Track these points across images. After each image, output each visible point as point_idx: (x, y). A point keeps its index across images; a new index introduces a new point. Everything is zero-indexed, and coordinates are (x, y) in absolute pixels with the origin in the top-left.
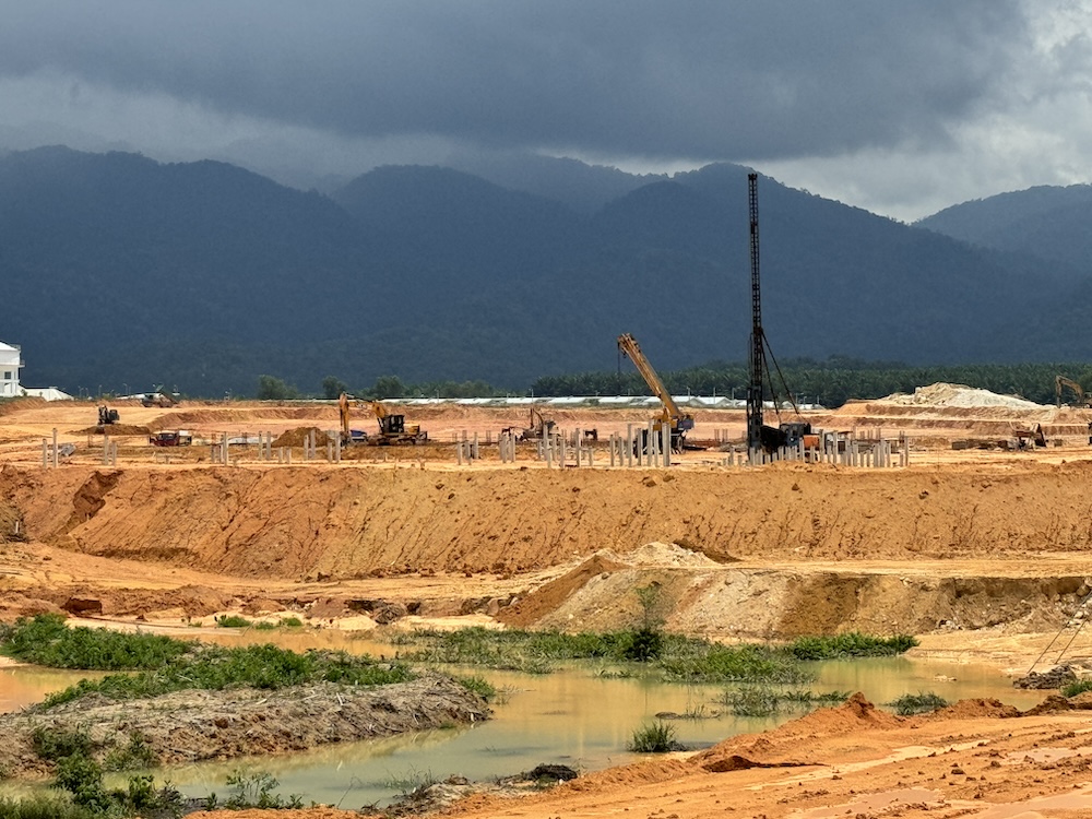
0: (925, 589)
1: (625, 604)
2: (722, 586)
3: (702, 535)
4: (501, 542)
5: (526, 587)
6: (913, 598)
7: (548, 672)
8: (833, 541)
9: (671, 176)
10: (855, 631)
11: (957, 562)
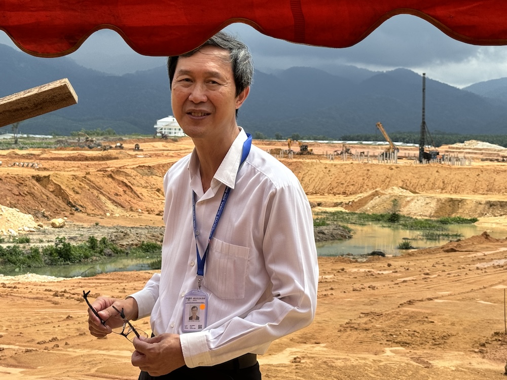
0: (480, 204)
1: (385, 205)
2: (416, 201)
3: (408, 185)
4: (344, 186)
5: (354, 199)
6: (477, 207)
7: (365, 225)
8: (449, 188)
9: (385, 72)
10: (459, 216)
11: (489, 196)
